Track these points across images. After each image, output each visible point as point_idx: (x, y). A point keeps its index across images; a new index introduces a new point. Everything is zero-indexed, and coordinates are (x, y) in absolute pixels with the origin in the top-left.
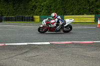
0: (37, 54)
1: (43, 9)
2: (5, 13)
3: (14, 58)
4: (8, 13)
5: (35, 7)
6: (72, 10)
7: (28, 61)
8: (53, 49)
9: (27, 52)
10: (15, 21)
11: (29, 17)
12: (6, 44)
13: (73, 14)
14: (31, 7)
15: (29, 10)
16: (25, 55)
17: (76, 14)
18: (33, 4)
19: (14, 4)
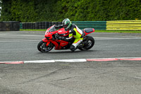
0: (69, 76)
1: (76, 12)
2: (24, 18)
3: (36, 81)
5: (65, 8)
6: (118, 13)
7: (55, 85)
8: (91, 69)
9: (54, 73)
10: (38, 28)
12: (25, 62)
13: (119, 19)
14: (59, 9)
15: (57, 13)
16: (51, 77)
17: (124, 19)
18: (63, 5)
19: (36, 5)
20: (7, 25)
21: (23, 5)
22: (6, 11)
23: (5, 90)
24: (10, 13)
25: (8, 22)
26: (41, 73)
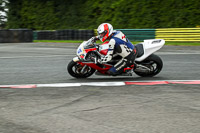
0: (99, 105)
1: (113, 15)
2: (39, 24)
3: (53, 111)
4: (45, 24)
5: (97, 11)
6: (172, 18)
7: (79, 118)
8: (131, 96)
9: (78, 101)
10: (59, 39)
11: (86, 32)
13: (173, 26)
14: (89, 12)
15: (86, 18)
16: (74, 107)
17: (180, 26)
18: (94, 6)
20: (16, 34)
21: (39, 6)
22: (14, 14)
23: (9, 125)
24: (19, 17)
25: (16, 30)
26: (61, 101)
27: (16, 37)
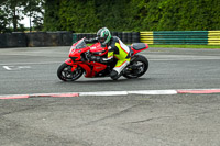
1: (161, 16)
2: (79, 26)
3: (98, 123)
5: (143, 11)
7: (129, 131)
8: (185, 106)
9: (126, 111)
11: (131, 34)
12: (82, 94)
14: (134, 12)
15: (130, 19)
16: (122, 118)
18: (140, 6)
19: (98, 6)
20: (53, 37)
21: (79, 6)
22: (52, 15)
23: (52, 138)
24: (57, 18)
25: (54, 33)
26: (106, 112)
27: (54, 40)
